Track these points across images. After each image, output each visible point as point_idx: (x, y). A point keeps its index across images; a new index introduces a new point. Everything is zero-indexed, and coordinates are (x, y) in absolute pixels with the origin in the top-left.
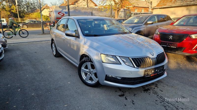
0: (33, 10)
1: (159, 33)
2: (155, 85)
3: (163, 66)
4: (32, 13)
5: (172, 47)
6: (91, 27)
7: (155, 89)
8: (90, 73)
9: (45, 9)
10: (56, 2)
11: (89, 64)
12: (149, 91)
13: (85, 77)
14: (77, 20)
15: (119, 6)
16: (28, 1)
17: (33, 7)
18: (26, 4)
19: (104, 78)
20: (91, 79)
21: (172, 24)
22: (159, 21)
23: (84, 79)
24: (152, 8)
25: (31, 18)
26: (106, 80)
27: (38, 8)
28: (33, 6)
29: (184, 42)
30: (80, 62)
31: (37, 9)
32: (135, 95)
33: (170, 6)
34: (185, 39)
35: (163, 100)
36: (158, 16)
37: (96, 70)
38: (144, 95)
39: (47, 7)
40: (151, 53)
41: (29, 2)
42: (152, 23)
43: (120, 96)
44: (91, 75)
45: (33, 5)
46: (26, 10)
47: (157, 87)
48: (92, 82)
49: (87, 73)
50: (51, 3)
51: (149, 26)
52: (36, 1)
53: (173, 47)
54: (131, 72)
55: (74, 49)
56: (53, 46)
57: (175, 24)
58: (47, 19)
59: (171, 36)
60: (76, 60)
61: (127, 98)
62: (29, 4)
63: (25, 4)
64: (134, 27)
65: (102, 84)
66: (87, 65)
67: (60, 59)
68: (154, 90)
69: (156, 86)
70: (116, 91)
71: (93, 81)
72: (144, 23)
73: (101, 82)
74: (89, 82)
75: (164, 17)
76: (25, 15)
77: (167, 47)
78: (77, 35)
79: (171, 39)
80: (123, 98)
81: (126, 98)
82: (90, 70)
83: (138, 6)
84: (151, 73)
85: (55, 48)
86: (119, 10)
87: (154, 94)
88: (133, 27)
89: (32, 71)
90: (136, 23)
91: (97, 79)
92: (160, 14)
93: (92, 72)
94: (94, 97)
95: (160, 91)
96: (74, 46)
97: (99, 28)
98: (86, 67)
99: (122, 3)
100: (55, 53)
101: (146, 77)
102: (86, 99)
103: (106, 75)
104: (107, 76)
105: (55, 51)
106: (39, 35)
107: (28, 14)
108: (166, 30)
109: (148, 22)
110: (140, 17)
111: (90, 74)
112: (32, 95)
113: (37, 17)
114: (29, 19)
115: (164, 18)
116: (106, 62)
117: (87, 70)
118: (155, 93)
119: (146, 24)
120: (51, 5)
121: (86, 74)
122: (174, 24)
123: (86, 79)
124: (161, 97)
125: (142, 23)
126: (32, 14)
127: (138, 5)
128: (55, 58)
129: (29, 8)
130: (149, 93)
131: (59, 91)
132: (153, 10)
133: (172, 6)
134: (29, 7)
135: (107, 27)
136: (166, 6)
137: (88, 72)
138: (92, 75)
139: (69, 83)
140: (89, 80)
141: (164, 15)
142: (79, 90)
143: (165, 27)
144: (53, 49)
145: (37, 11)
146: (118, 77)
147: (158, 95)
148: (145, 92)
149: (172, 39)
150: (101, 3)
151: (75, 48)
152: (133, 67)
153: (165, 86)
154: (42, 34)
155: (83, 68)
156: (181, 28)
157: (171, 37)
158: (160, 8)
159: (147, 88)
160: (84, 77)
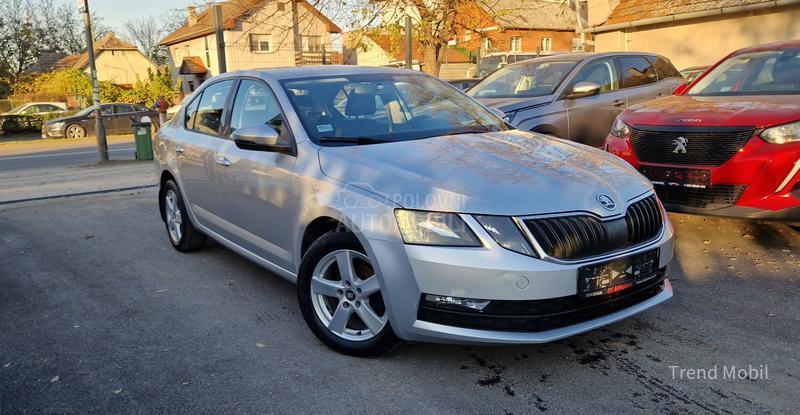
0: (51, 60)
1: (627, 131)
2: (627, 340)
3: (654, 254)
4: (44, 75)
5: (688, 185)
6: (331, 116)
7: (625, 352)
8: (350, 295)
9: (102, 51)
10: (153, 21)
11: (344, 258)
12: (603, 361)
13: (331, 318)
14: (282, 83)
15: (440, 28)
16: (25, 22)
17: (46, 47)
18: (16, 36)
19: (415, 308)
20: (355, 322)
21: (683, 90)
22: (623, 84)
23: (327, 324)
24: (591, 30)
25: (43, 97)
26: (420, 317)
27: (69, 53)
28: (48, 42)
29: (736, 159)
30: (303, 253)
31: (65, 55)
32: (544, 377)
33: (670, 18)
34: (741, 150)
35: (664, 393)
36: (619, 60)
37: (381, 279)
38: (584, 375)
39: (115, 46)
40: (605, 199)
41: (31, 25)
42: (596, 92)
43: (482, 383)
44: (353, 303)
45: (47, 37)
46: (14, 60)
47: (634, 347)
48: (359, 334)
49: (338, 295)
50: (129, 26)
51: (581, 104)
52: (60, 21)
53: (694, 186)
54: (525, 277)
55: (272, 201)
56: (171, 205)
57: (694, 90)
58: (114, 100)
59: (683, 139)
60: (282, 250)
61: (512, 389)
62: (28, 33)
63: (10, 33)
64: (517, 111)
65: (405, 338)
66: (335, 263)
67: (204, 260)
68: (624, 356)
69: (632, 343)
70: (464, 368)
71: (363, 332)
72: (557, 94)
73: (401, 331)
74: (349, 335)
75: (646, 65)
76: (13, 82)
77: (667, 185)
78: (286, 144)
79: (680, 151)
80: (495, 392)
81: (507, 388)
82: (348, 283)
83: (525, 25)
84: (607, 281)
85: (178, 212)
86: (443, 44)
87: (624, 373)
88: (512, 112)
89: (93, 308)
90: (521, 95)
91: (383, 321)
92: (626, 50)
93: (359, 290)
94: (372, 392)
95: (650, 361)
96: (271, 190)
97: (370, 117)
98: (334, 273)
99: (456, 13)
100: (177, 235)
101: (588, 295)
102: (344, 400)
103: (424, 295)
104: (427, 298)
105: (178, 226)
106: (85, 167)
107: (26, 80)
108: (656, 116)
109: (577, 89)
110: (542, 66)
111: (350, 299)
112: (114, 394)
113: (69, 91)
114: (33, 100)
115: (645, 71)
116: (418, 241)
117: (339, 285)
118: (631, 367)
119: (569, 95)
120: (129, 35)
121: (332, 303)
122: (690, 92)
123: (331, 323)
124: (655, 382)
125: (553, 93)
126: (47, 76)
127: (525, 20)
128: (182, 254)
129: (29, 52)
130: (605, 368)
131: (225, 374)
132: (593, 40)
133: (677, 17)
134: (28, 47)
135: (402, 109)
136: (650, 17)
137: (341, 291)
138: (358, 303)
139: (260, 345)
140: (347, 327)
141: (645, 57)
142: (309, 370)
143: (652, 104)
144: (169, 218)
145: (67, 65)
146: (471, 300)
147: (640, 376)
148: (588, 365)
149: (685, 151)
150: (360, 15)
151: (279, 198)
152: (534, 255)
153: (668, 340)
154: (100, 164)
155: (318, 278)
156: (724, 104)
157: (681, 144)
158: (623, 30)
159: (591, 353)
160: (324, 316)
